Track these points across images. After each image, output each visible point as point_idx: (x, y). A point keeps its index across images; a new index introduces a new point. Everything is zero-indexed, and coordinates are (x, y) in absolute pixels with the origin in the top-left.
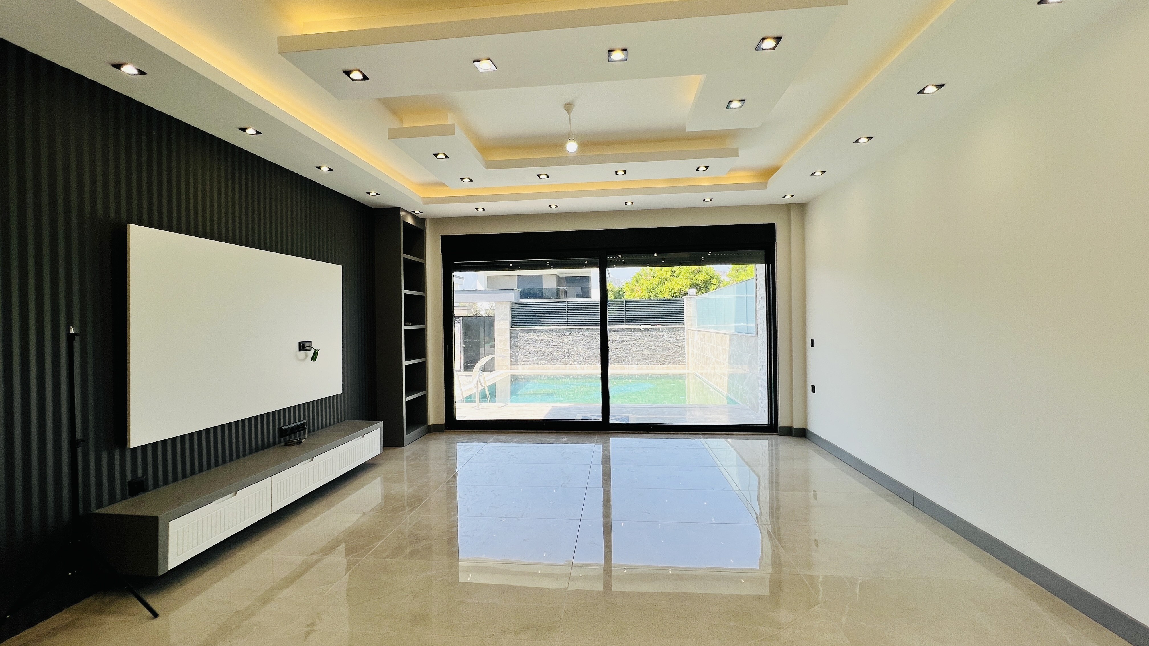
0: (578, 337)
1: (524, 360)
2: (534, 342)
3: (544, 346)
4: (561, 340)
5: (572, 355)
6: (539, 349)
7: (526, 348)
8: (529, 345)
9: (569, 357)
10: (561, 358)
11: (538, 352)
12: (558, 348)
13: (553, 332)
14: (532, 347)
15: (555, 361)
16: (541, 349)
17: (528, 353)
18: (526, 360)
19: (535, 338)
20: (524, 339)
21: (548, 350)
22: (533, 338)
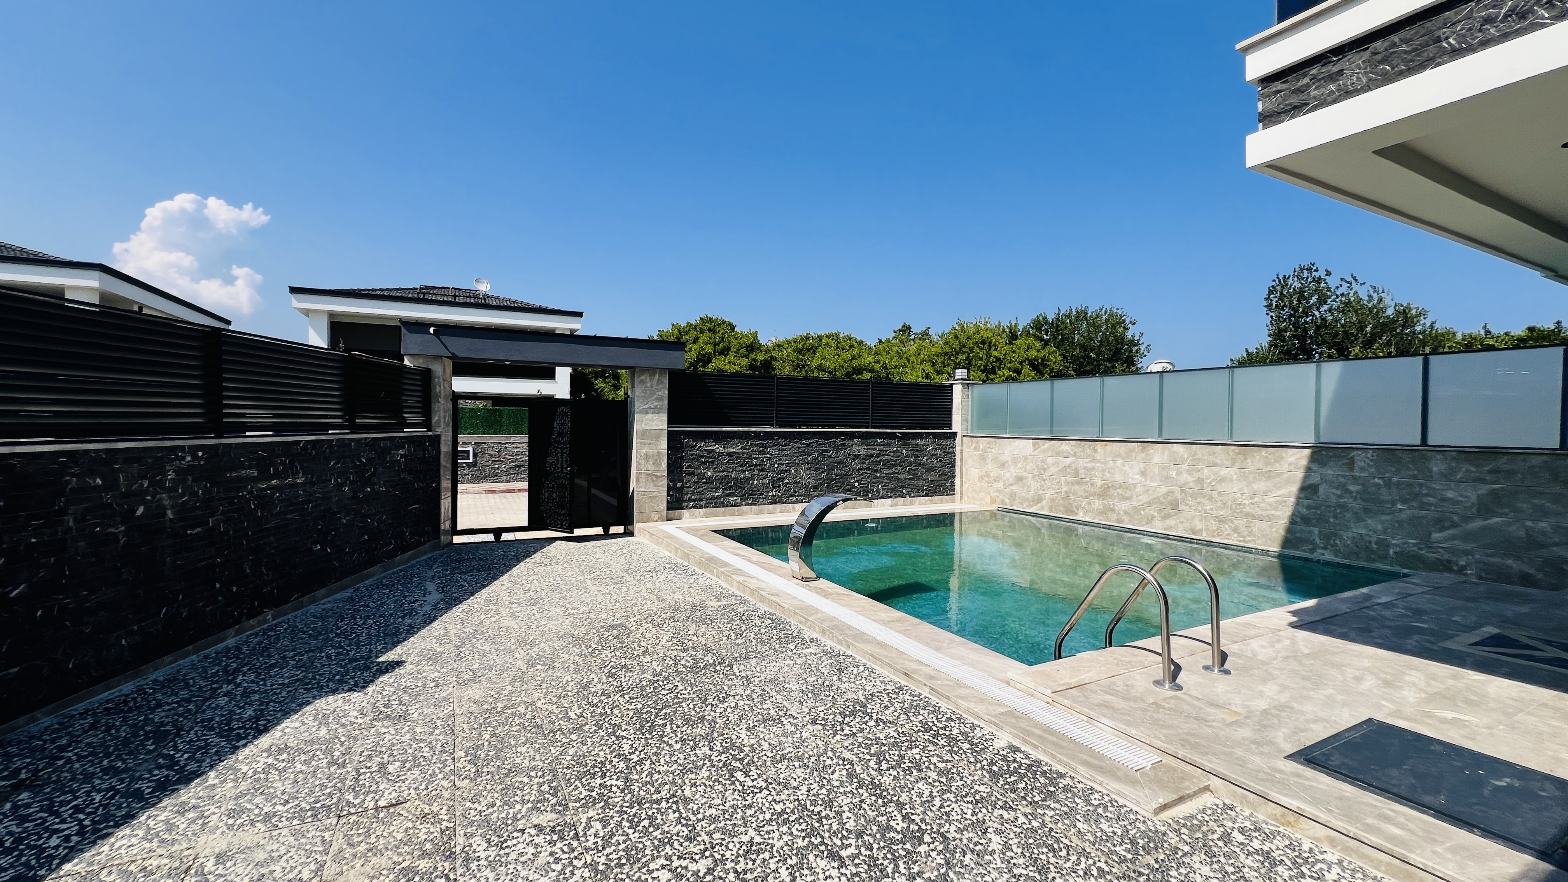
0: (799, 449)
1: (693, 497)
2: (715, 459)
3: (736, 467)
4: (767, 453)
5: (787, 483)
6: (725, 473)
7: (699, 471)
8: (705, 466)
9: (781, 488)
10: (767, 490)
11: (722, 480)
13: (754, 438)
14: (711, 470)
15: (756, 496)
16: (730, 474)
17: (703, 483)
18: (698, 497)
19: (718, 451)
20: (695, 452)
21: (742, 476)
22: (713, 451)
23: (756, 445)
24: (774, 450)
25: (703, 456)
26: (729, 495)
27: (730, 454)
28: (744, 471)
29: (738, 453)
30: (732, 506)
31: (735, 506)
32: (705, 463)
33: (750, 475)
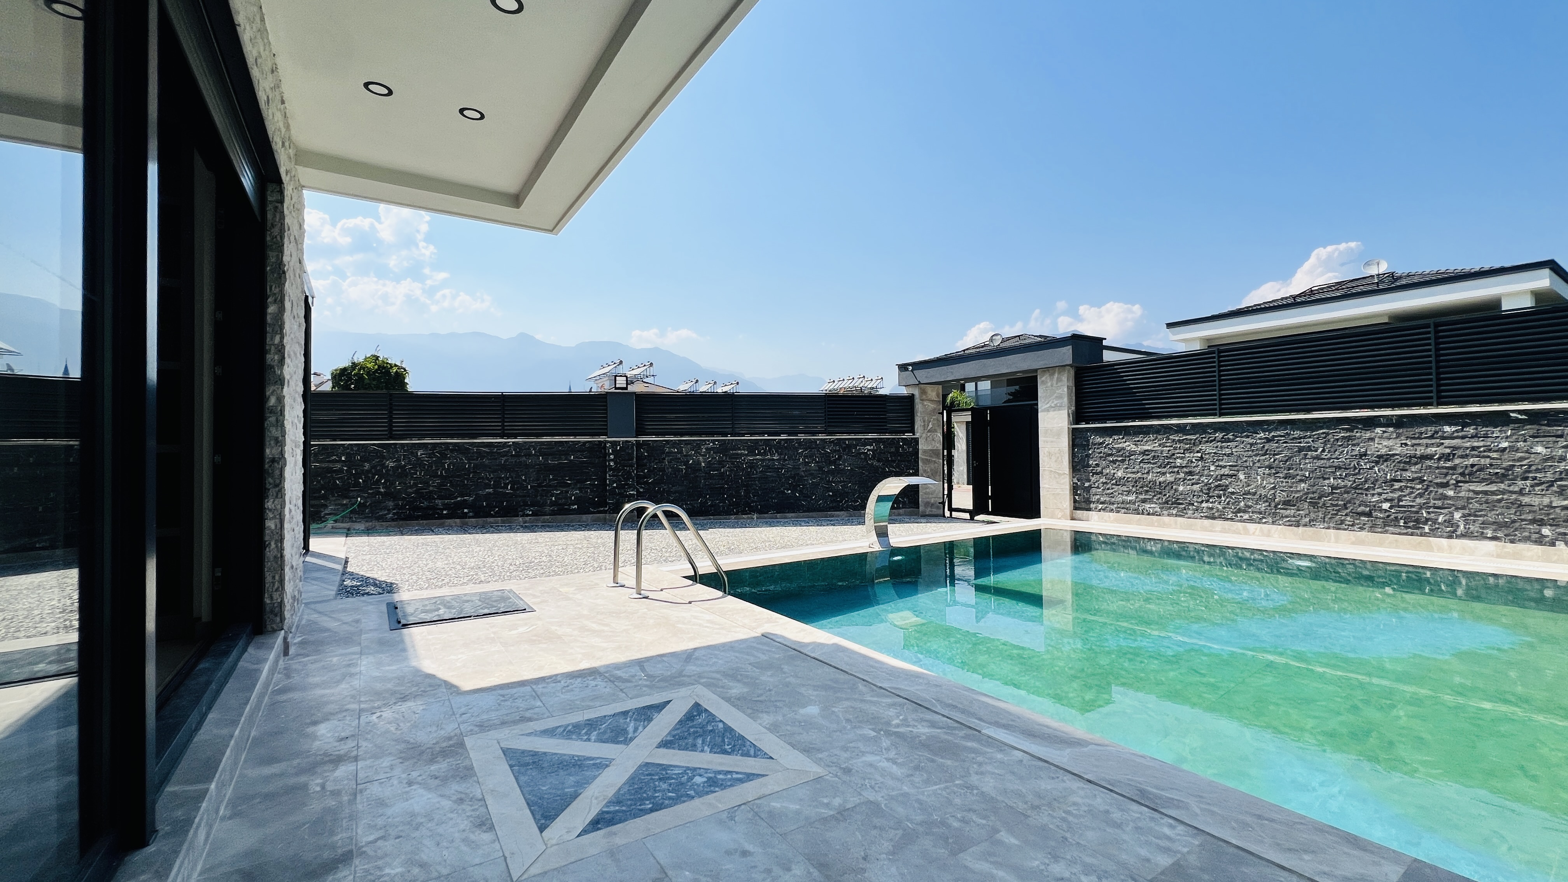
0: (1252, 445)
1: (1102, 499)
2: (1126, 457)
3: (1153, 468)
4: (1198, 452)
5: (1233, 493)
6: (1139, 475)
7: (1108, 471)
8: (1115, 466)
9: (1223, 498)
10: (1200, 500)
11: (1136, 482)
12: (1191, 473)
13: (1177, 432)
14: (1122, 471)
15: (1184, 506)
16: (1145, 476)
17: (1113, 484)
18: (1108, 499)
19: (1129, 448)
20: (1102, 450)
21: (1161, 479)
22: (1124, 449)
23: (1180, 441)
24: (1208, 448)
25: (1111, 455)
26: (1144, 501)
27: (1144, 453)
28: (1164, 474)
29: (1155, 451)
30: (1149, 514)
31: (1153, 514)
32: (1114, 462)
33: (1172, 479)
